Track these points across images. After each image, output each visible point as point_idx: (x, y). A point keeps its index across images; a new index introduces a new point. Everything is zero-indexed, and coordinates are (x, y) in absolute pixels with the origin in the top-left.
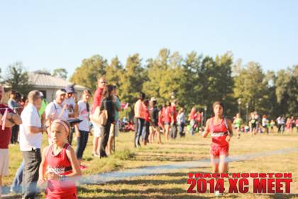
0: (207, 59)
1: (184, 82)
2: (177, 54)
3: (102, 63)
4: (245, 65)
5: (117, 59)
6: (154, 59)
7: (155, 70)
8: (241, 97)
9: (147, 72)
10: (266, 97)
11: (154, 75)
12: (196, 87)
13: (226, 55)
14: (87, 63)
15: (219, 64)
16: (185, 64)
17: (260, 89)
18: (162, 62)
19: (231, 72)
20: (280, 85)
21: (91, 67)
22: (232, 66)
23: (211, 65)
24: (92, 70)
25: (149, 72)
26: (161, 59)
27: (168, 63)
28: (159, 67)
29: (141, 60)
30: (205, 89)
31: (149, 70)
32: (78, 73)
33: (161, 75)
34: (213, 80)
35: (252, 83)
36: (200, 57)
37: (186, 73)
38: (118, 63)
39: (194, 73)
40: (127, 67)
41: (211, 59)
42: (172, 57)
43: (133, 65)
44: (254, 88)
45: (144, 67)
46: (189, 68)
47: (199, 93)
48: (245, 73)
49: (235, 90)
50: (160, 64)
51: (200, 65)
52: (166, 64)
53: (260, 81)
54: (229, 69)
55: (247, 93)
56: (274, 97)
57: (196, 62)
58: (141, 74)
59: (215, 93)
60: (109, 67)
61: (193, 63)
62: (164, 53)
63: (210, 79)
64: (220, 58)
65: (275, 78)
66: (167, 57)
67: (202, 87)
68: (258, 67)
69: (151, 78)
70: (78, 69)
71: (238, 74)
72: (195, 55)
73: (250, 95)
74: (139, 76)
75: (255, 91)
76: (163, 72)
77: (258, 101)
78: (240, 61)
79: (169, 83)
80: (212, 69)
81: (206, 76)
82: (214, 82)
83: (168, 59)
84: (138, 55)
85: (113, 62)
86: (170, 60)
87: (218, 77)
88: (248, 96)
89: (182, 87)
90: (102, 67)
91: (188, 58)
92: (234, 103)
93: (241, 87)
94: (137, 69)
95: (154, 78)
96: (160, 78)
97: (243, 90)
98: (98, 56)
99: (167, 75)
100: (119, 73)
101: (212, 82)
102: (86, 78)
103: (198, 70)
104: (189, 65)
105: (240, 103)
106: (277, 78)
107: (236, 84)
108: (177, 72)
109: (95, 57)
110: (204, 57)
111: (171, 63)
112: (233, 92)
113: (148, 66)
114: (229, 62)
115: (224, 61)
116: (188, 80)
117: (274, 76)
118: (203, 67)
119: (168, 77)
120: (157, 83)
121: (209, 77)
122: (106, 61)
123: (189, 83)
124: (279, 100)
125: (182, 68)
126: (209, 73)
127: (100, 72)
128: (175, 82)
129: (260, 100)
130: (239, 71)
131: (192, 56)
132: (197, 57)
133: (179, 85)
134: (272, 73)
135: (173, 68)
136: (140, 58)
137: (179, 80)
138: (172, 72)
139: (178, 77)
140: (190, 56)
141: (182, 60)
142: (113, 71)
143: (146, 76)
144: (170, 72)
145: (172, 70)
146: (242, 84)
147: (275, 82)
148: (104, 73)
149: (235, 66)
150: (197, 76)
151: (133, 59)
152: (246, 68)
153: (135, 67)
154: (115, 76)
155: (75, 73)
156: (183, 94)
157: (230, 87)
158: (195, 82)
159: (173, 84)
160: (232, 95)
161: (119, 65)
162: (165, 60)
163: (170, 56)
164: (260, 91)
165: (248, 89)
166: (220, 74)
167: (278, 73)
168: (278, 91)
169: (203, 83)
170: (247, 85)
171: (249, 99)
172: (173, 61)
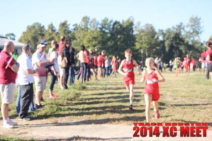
0: (116, 23)
1: (100, 39)
2: (94, 20)
3: (41, 28)
4: (142, 26)
5: (52, 25)
6: (78, 24)
7: (79, 32)
8: (141, 48)
9: (74, 33)
10: (158, 48)
11: (79, 35)
12: (109, 43)
13: (129, 19)
14: (30, 29)
15: (125, 25)
16: (101, 27)
17: (153, 42)
18: (84, 26)
19: (133, 31)
20: (168, 39)
21: (33, 31)
22: (133, 27)
23: (119, 27)
24: (35, 33)
25: (75, 33)
26: (83, 24)
27: (89, 27)
28: (83, 29)
29: (69, 25)
30: (116, 43)
31: (76, 31)
32: (24, 36)
33: (84, 35)
34: (121, 37)
35: (148, 39)
36: (111, 22)
37: (102, 33)
38: (53, 27)
39: (107, 33)
40: (59, 30)
41: (119, 23)
42: (91, 22)
43: (64, 28)
44: (149, 42)
45: (71, 30)
46: (104, 29)
47: (111, 47)
48: (142, 31)
49: (136, 44)
50: (83, 27)
51: (111, 27)
52: (87, 28)
53: (153, 37)
54: (132, 29)
55: (145, 45)
56: (164, 47)
57: (108, 25)
58: (70, 35)
59: (123, 46)
60: (47, 31)
61: (106, 26)
62: (86, 19)
63: (119, 36)
64: (125, 21)
65: (164, 35)
66: (88, 22)
67: (113, 42)
68: (152, 27)
69: (77, 38)
70: (24, 33)
71: (138, 33)
72: (107, 20)
73: (147, 47)
74: (68, 36)
75: (150, 44)
76: (86, 33)
77: (153, 51)
78: (139, 23)
79: (90, 41)
80: (120, 29)
81: (116, 35)
82: (122, 39)
83: (88, 24)
84: (66, 21)
85: (49, 28)
86: (90, 25)
87: (124, 35)
88: (146, 48)
89: (99, 43)
90: (41, 31)
91: (103, 23)
92: (136, 53)
93: (141, 41)
94: (67, 32)
95: (79, 38)
96: (84, 37)
97: (142, 44)
98: (38, 23)
99: (88, 35)
100: (54, 35)
101: (120, 39)
102: (30, 39)
103: (110, 31)
104: (103, 27)
105: (142, 52)
106: (165, 34)
107: (137, 40)
108: (95, 33)
109: (35, 24)
110: (114, 21)
111: (91, 26)
112: (135, 45)
113: (74, 29)
114: (132, 24)
115: (128, 24)
116: (103, 38)
117: (163, 33)
118: (113, 28)
119: (89, 37)
120: (81, 41)
121: (118, 35)
122: (43, 27)
123: (104, 40)
124: (167, 49)
125: (98, 30)
126: (118, 32)
127: (40, 34)
128: (94, 40)
129: (154, 50)
130: (139, 31)
131: (105, 21)
132: (108, 22)
133: (97, 42)
134: (162, 31)
135: (92, 29)
136: (68, 23)
137: (97, 38)
138: (91, 33)
139: (96, 36)
140: (103, 21)
141: (98, 24)
142: (50, 34)
143: (74, 36)
144: (90, 33)
145: (91, 31)
146: (141, 39)
147: (164, 37)
148: (43, 35)
149: (136, 27)
150: (109, 35)
151: (64, 25)
152: (144, 28)
153: (65, 30)
154: (51, 37)
155: (22, 36)
156: (100, 48)
157: (132, 42)
158: (108, 39)
159: (93, 41)
160: (134, 47)
161: (54, 29)
162: (87, 25)
163: (90, 21)
164: (154, 44)
165: (145, 43)
166: (126, 33)
167: (166, 31)
168: (166, 43)
169: (114, 39)
170: (145, 39)
171: (147, 50)
172: (92, 25)
